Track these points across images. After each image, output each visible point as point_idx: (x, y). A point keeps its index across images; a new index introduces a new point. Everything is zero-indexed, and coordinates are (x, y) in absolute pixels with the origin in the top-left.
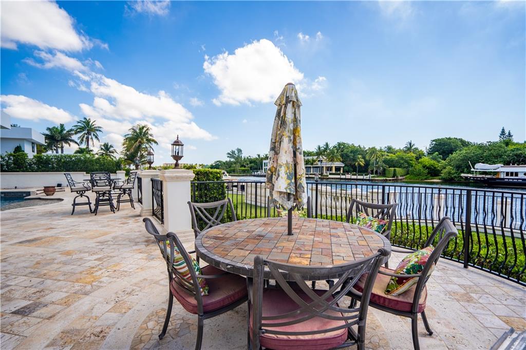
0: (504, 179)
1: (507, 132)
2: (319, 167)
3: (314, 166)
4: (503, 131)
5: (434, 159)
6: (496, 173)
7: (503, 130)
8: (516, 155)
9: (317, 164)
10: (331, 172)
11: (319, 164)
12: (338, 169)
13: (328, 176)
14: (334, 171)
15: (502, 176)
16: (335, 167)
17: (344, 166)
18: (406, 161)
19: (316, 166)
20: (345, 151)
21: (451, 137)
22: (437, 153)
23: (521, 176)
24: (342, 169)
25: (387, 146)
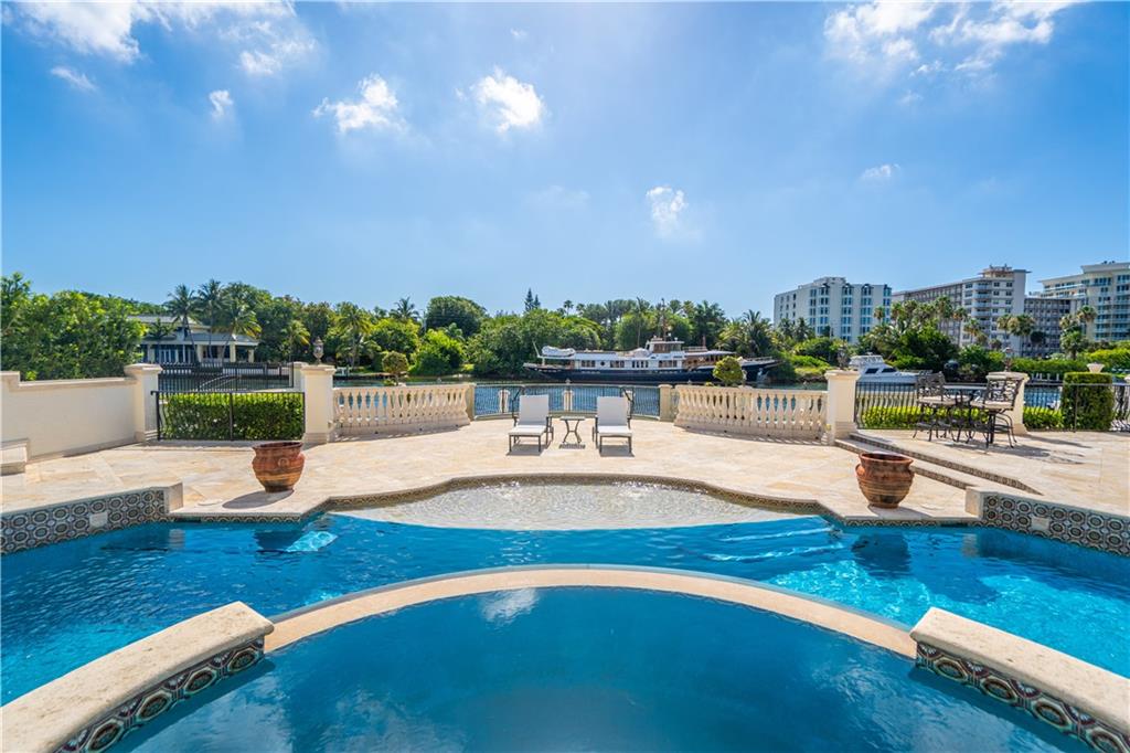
0: (579, 371)
1: (534, 297)
2: (180, 347)
3: (163, 343)
4: (530, 296)
5: (451, 335)
6: (566, 362)
7: (530, 293)
8: (572, 335)
9: (172, 339)
10: (226, 360)
11: (180, 339)
12: (242, 351)
13: (220, 370)
14: (233, 358)
15: (578, 366)
16: (237, 346)
17: (256, 344)
18: (406, 338)
19: (169, 343)
20: (261, 306)
21: (461, 297)
22: (454, 324)
23: (598, 366)
24: (252, 352)
25: (341, 302)
